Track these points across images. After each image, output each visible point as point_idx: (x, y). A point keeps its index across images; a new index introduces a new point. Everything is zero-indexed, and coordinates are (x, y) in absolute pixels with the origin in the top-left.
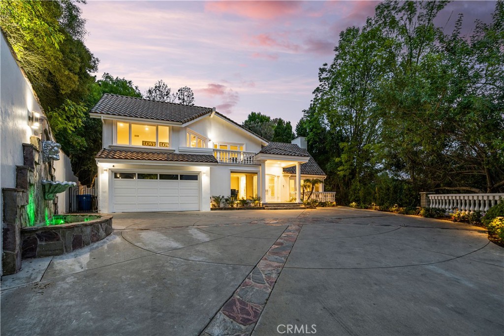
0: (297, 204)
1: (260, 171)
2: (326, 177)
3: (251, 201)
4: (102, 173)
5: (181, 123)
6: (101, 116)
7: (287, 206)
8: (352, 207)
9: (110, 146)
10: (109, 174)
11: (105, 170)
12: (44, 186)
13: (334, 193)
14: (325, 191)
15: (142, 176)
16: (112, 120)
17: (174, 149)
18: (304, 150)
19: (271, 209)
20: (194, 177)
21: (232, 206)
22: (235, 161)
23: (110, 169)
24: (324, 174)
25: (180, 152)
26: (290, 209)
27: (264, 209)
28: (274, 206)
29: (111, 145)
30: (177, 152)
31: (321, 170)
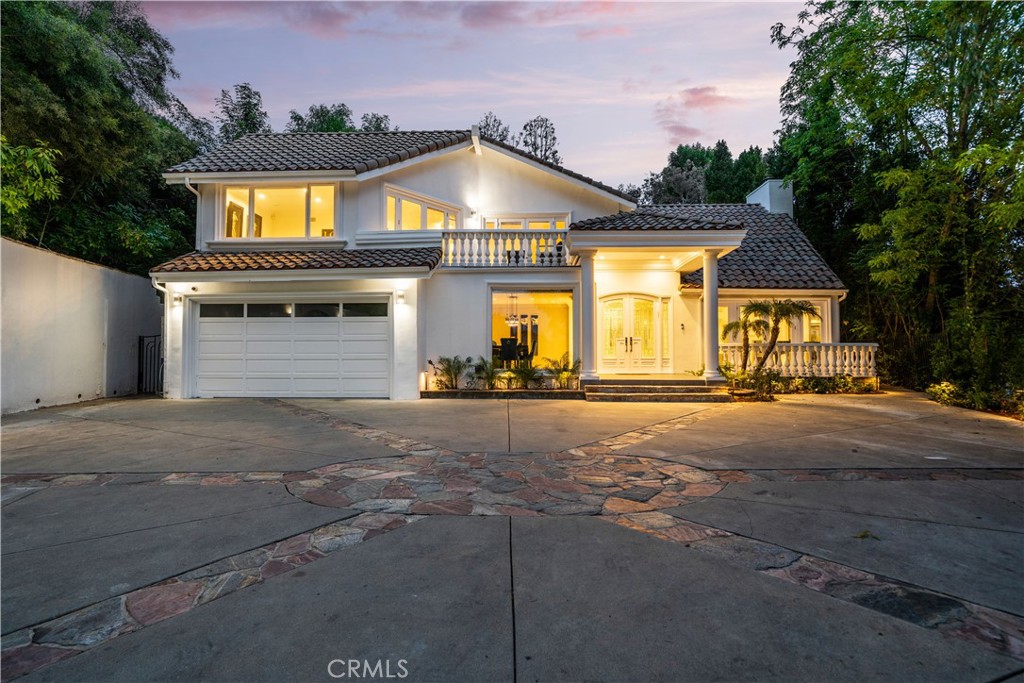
0: (702, 383)
1: (577, 284)
2: (844, 293)
3: (550, 371)
4: (172, 306)
5: (353, 172)
6: (184, 179)
7: (663, 391)
8: (934, 397)
9: (209, 244)
10: (184, 306)
11: (176, 299)
13: (873, 347)
14: (843, 339)
15: (257, 310)
16: (214, 184)
17: (344, 239)
18: (782, 218)
19: (603, 399)
20: (377, 308)
21: (492, 386)
22: (513, 259)
23: (186, 296)
24: (840, 284)
25: (358, 244)
26: (669, 400)
27: (583, 397)
28: (617, 390)
29: (211, 241)
30: (351, 247)
31: (829, 273)
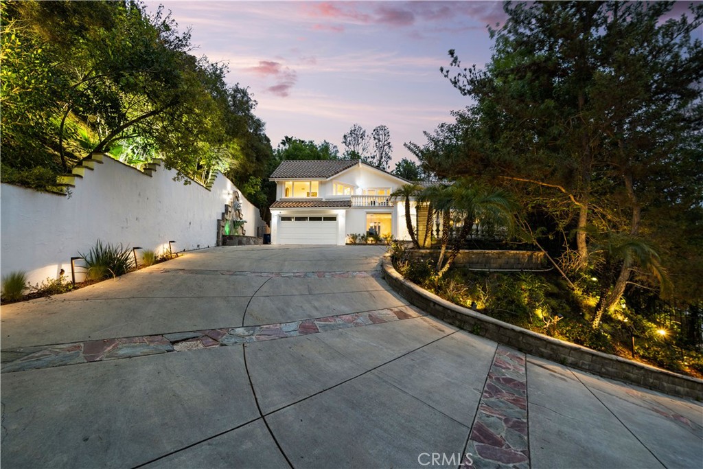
3: (384, 238)
4: (274, 217)
5: (325, 178)
6: (275, 180)
9: (279, 199)
10: (278, 218)
12: (234, 222)
15: (298, 219)
16: (283, 181)
17: (322, 198)
20: (333, 219)
21: (367, 242)
22: (373, 204)
23: (278, 215)
30: (324, 200)
